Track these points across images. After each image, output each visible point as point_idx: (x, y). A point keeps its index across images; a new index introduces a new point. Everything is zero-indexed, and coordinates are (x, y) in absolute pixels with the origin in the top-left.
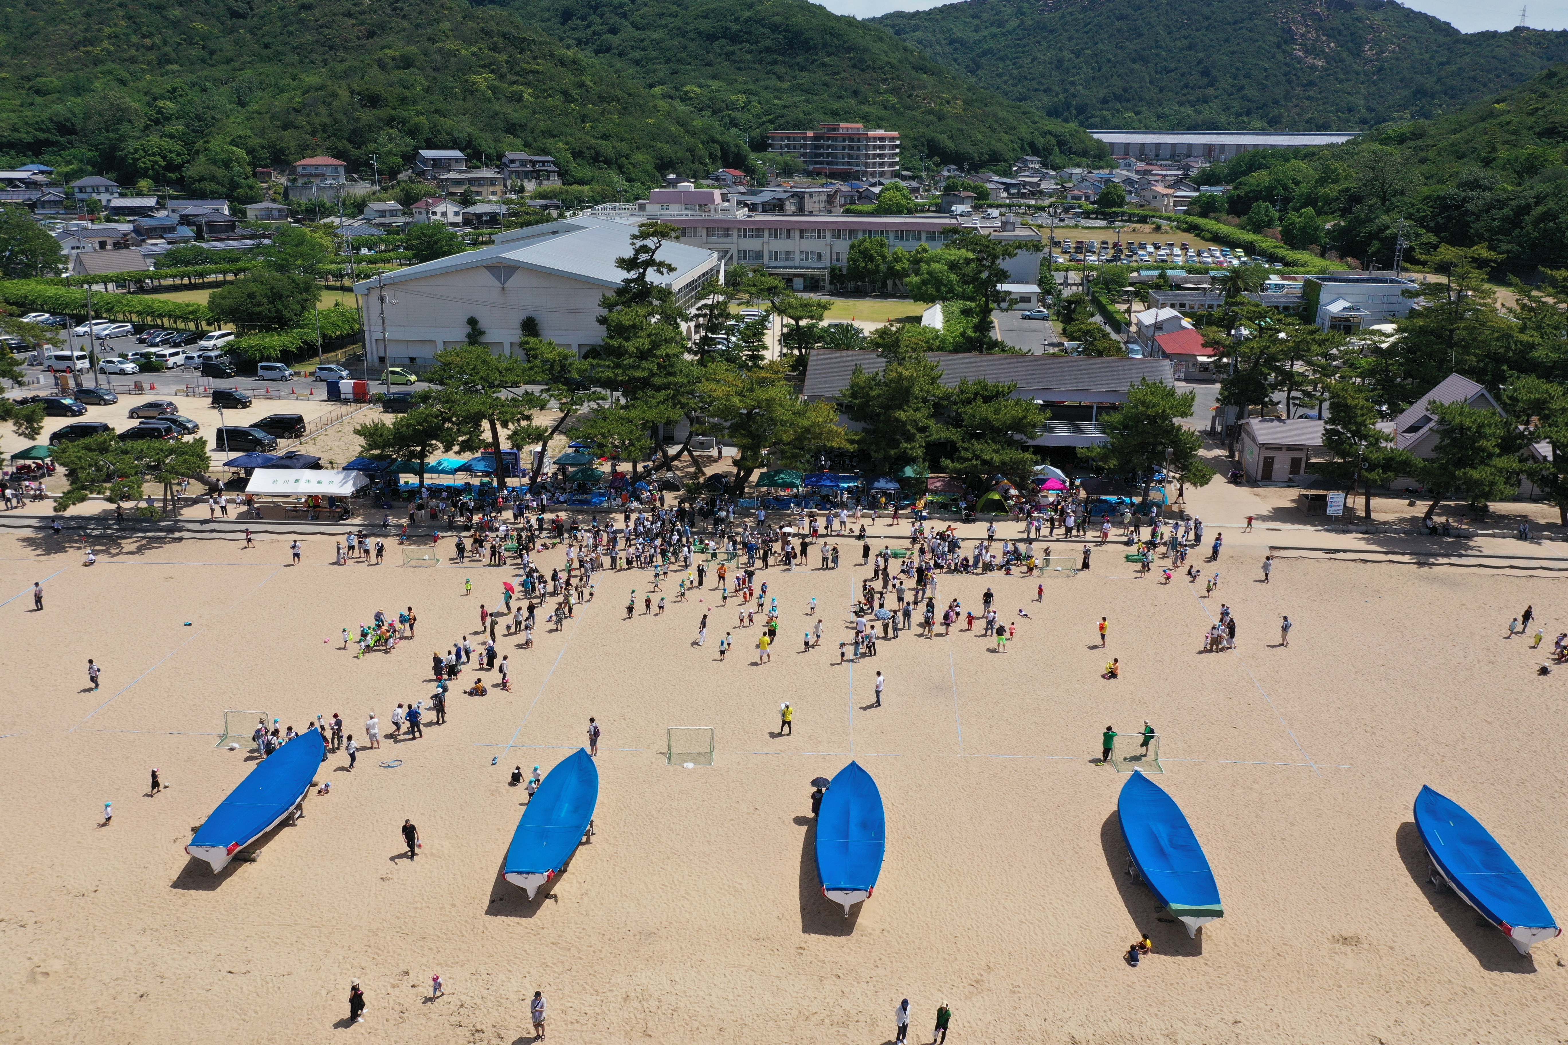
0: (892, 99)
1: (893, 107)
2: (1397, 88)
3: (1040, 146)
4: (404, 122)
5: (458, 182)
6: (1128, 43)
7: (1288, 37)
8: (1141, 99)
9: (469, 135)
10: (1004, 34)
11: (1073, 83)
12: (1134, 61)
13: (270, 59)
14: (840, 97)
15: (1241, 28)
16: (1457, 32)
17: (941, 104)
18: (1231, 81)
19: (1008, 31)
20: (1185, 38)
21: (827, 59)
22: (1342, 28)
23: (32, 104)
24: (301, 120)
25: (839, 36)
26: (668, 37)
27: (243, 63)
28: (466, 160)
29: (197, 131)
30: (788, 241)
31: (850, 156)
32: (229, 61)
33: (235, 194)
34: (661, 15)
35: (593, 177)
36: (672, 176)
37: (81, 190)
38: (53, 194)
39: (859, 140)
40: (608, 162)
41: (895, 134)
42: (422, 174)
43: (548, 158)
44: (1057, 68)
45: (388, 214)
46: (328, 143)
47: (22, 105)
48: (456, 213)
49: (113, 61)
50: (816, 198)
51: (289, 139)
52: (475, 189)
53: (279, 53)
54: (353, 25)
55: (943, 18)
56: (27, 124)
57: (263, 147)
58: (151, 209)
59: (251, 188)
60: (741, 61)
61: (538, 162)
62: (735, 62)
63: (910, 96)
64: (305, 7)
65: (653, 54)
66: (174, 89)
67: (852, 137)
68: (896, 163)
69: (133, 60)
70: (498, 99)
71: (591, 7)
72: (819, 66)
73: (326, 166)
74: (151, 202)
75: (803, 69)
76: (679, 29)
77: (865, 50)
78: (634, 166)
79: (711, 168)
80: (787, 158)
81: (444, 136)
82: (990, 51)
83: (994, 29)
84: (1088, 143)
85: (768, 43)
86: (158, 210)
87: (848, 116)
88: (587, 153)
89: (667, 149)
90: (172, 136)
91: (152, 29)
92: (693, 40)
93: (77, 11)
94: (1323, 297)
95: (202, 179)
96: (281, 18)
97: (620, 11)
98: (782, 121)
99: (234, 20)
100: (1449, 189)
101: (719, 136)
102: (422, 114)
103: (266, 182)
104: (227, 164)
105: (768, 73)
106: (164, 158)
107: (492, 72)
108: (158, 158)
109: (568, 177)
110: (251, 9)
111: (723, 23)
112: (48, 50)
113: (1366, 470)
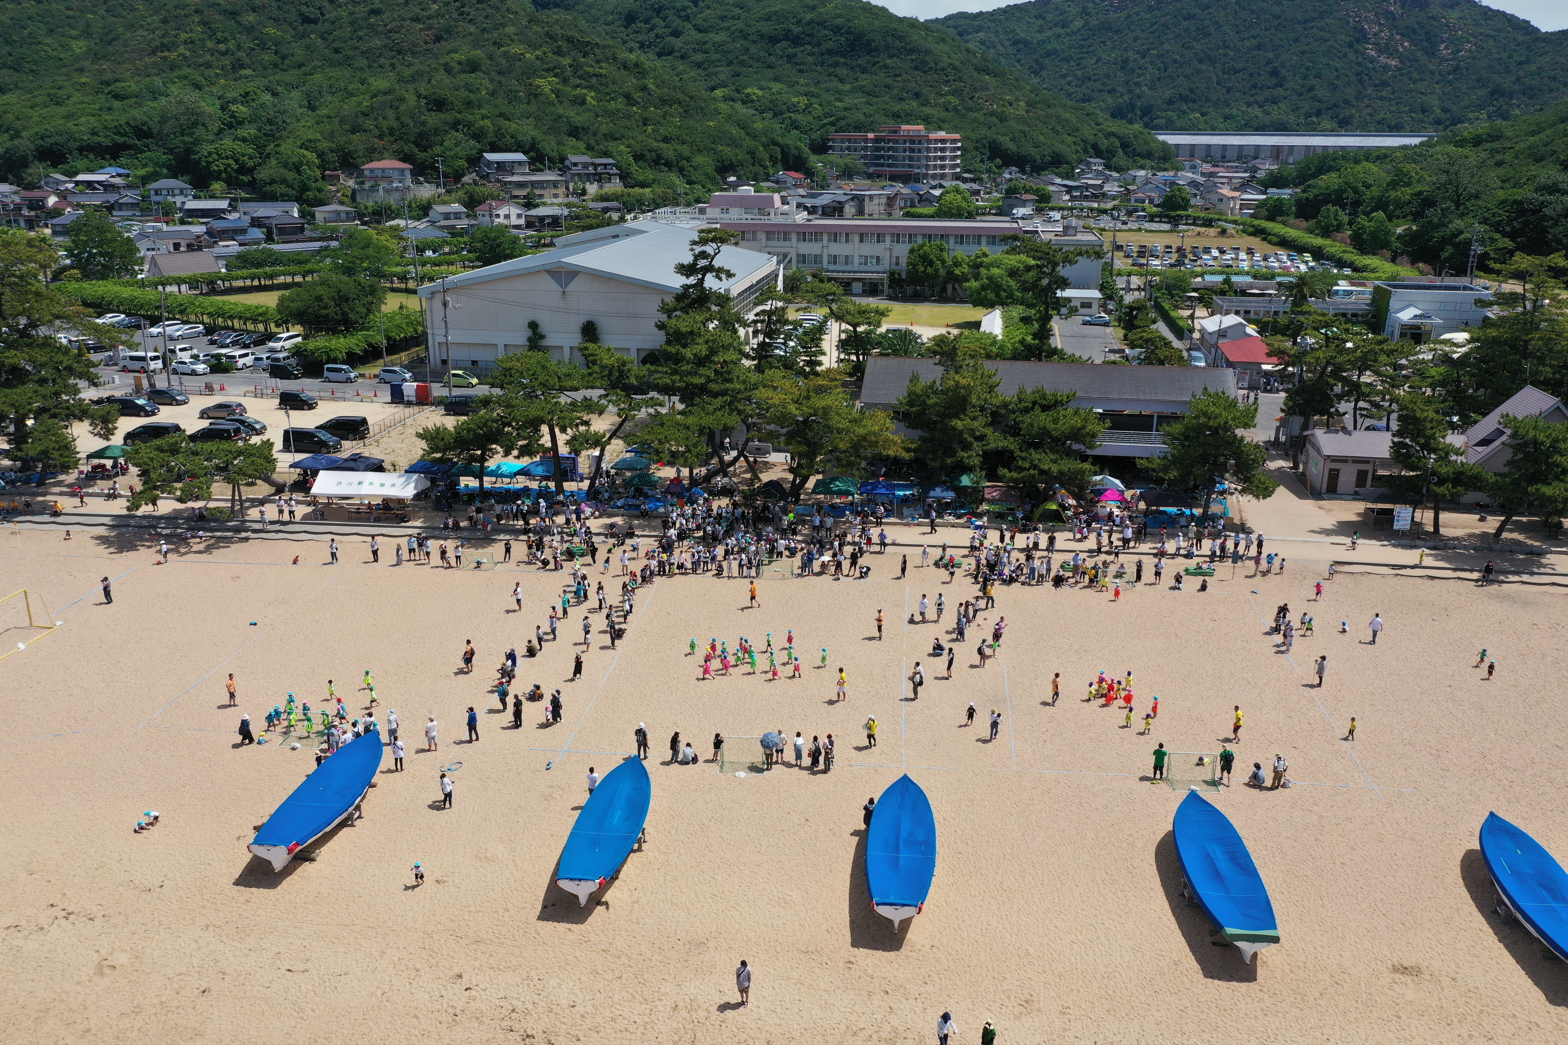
0: (954, 100)
1: (955, 109)
2: (1473, 88)
3: (1104, 148)
4: (469, 125)
5: (521, 185)
6: (1195, 43)
7: (1361, 37)
8: (1207, 100)
9: (533, 138)
10: (1068, 35)
11: (1138, 84)
12: (1200, 61)
13: (340, 64)
14: (901, 99)
15: (1312, 27)
16: (1537, 30)
17: (1003, 106)
18: (1300, 81)
19: (1072, 32)
20: (1254, 37)
21: (889, 61)
22: (1416, 26)
23: (110, 109)
24: (369, 124)
25: (901, 38)
26: (730, 40)
27: (314, 68)
28: (530, 163)
29: (269, 135)
30: (847, 245)
31: (911, 159)
32: (300, 66)
33: (305, 197)
34: (723, 18)
35: (654, 181)
36: (732, 179)
37: (157, 192)
38: (130, 196)
39: (920, 142)
40: (669, 165)
41: (957, 136)
42: (486, 177)
43: (610, 161)
44: (1122, 68)
45: (452, 216)
46: (395, 147)
47: (100, 110)
48: (519, 216)
49: (189, 66)
50: (876, 201)
51: (357, 143)
52: (537, 192)
53: (348, 57)
54: (421, 30)
55: (1007, 19)
56: (106, 127)
57: (332, 151)
58: (223, 211)
59: (320, 190)
60: (802, 63)
61: (599, 165)
62: (797, 64)
63: (972, 98)
64: (375, 12)
65: (715, 56)
66: (247, 94)
67: (913, 140)
68: (957, 165)
69: (208, 65)
70: (561, 102)
71: (654, 10)
72: (880, 68)
73: (393, 169)
74: (224, 204)
75: (864, 71)
76: (741, 31)
77: (928, 52)
78: (695, 169)
79: (771, 172)
80: (848, 160)
81: (509, 140)
82: (1054, 52)
83: (1058, 30)
84: (1153, 145)
85: (830, 45)
86: (230, 212)
87: (909, 118)
88: (648, 156)
89: (728, 152)
90: (244, 140)
91: (227, 35)
92: (755, 42)
93: (155, 18)
94: (1393, 304)
95: (273, 182)
96: (352, 23)
97: (683, 13)
98: (843, 123)
99: (306, 25)
100: (1526, 193)
101: (780, 139)
102: (488, 117)
103: (334, 185)
104: (297, 168)
105: (829, 75)
106: (237, 161)
107: (556, 75)
108: (231, 161)
109: (629, 180)
110: (323, 14)
111: (785, 25)
112: (126, 55)
113: (1435, 484)
